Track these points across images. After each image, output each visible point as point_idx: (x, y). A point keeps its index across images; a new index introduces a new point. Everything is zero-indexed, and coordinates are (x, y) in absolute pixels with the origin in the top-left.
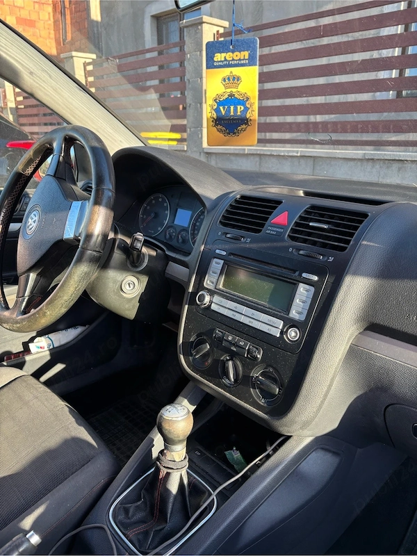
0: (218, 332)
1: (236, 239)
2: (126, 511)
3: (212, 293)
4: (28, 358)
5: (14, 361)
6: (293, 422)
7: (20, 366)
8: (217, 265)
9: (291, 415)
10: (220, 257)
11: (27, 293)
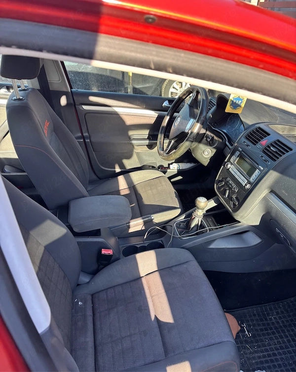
0: (228, 179)
1: (248, 146)
2: (180, 224)
3: (232, 164)
4: (168, 170)
5: (163, 170)
6: (238, 215)
7: (165, 173)
8: (237, 153)
9: (238, 212)
10: (239, 151)
11: (169, 147)
